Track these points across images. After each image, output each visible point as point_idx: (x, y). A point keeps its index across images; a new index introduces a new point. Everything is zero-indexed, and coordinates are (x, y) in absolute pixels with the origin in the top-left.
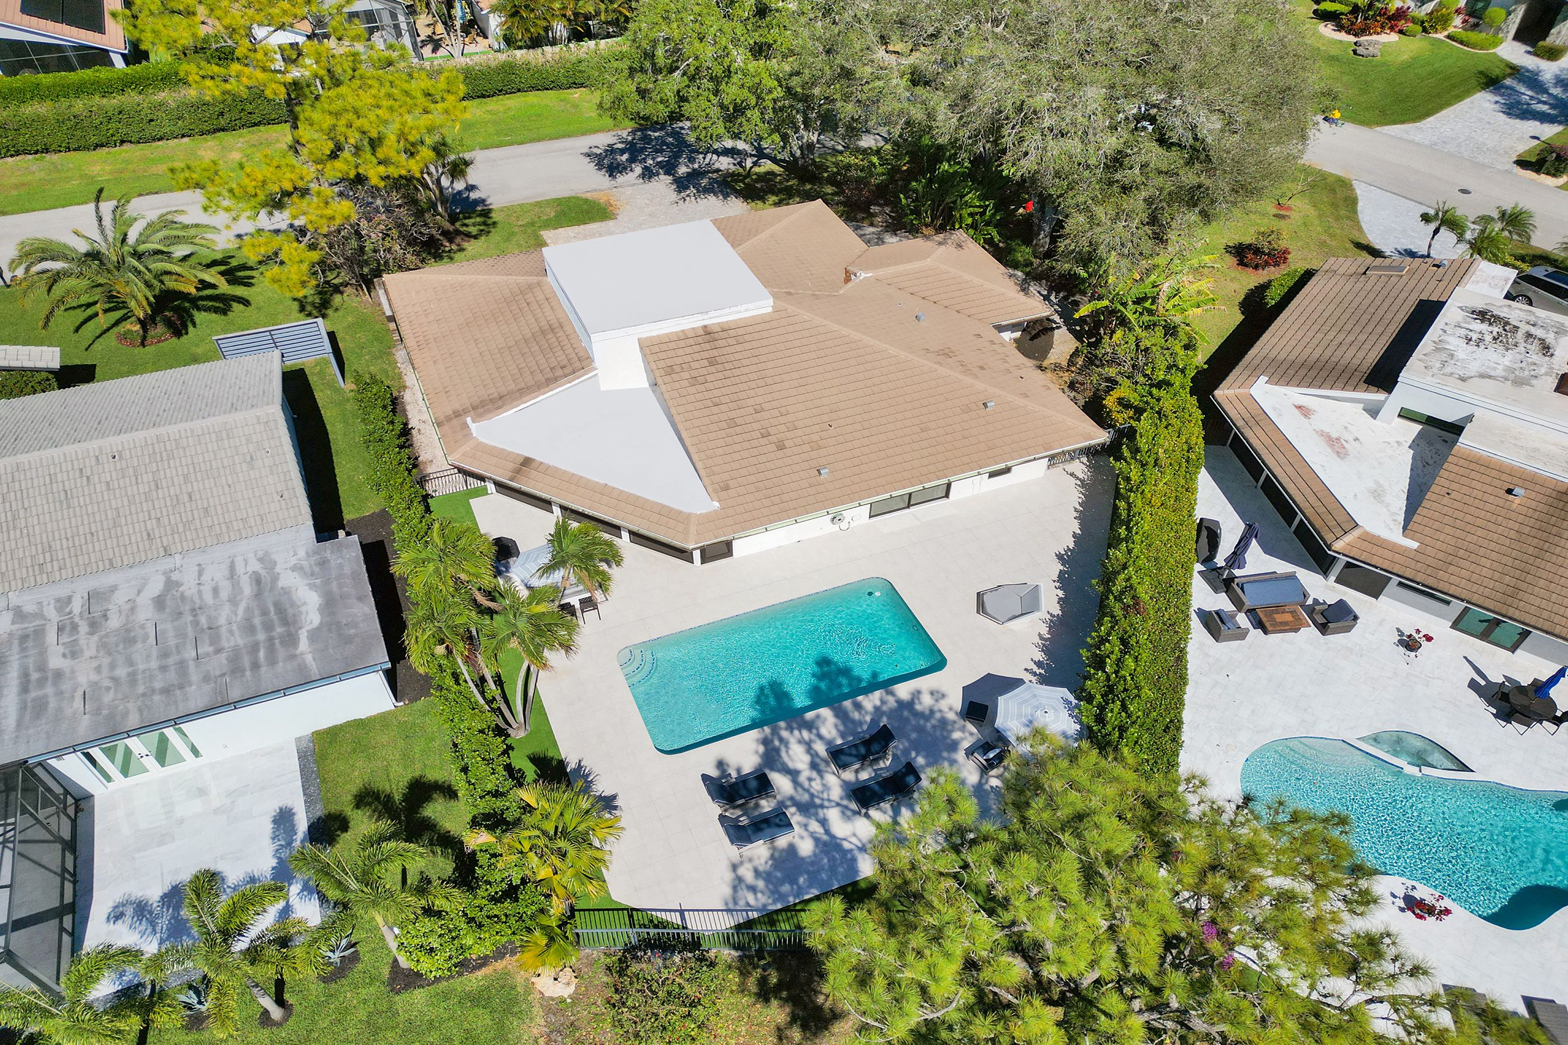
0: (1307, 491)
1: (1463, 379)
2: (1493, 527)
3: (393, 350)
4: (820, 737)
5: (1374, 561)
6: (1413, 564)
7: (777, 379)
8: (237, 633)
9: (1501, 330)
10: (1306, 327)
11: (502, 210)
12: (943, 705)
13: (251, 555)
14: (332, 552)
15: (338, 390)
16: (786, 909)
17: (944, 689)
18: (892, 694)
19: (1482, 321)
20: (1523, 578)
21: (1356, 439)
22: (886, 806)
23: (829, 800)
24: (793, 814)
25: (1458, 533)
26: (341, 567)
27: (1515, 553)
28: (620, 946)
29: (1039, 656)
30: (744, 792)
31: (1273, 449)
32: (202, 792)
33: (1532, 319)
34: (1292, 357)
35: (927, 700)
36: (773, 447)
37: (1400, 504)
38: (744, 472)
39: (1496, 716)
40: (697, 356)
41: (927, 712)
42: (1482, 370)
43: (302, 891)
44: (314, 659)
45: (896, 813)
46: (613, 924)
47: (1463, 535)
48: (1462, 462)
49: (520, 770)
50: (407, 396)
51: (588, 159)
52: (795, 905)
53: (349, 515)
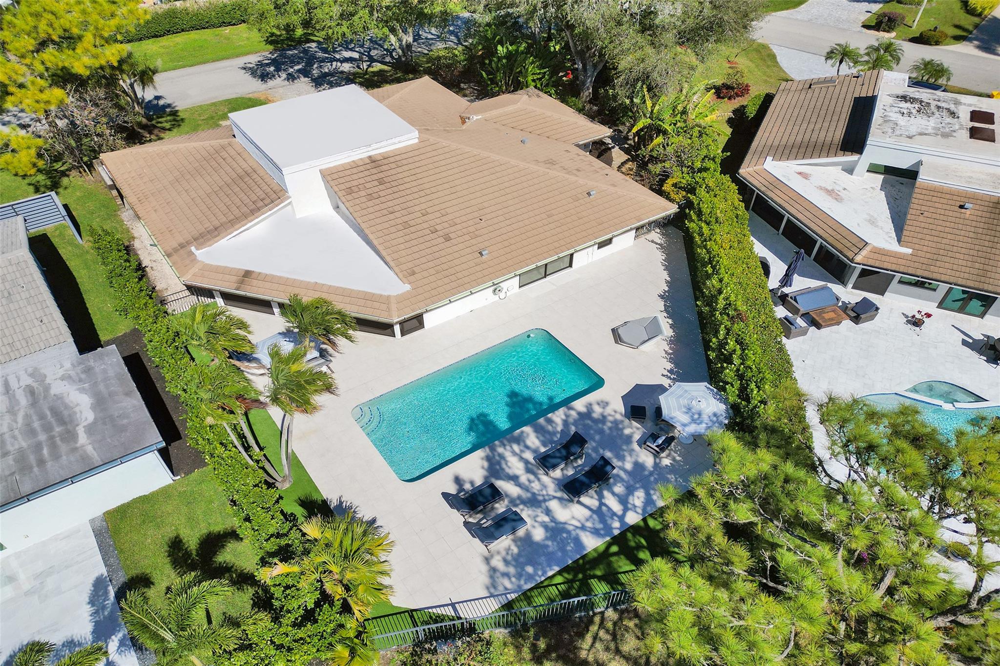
0: (825, 227)
1: (910, 137)
2: (958, 232)
3: (119, 213)
4: (527, 447)
5: (885, 266)
6: (912, 264)
7: (433, 190)
8: (20, 437)
9: (920, 106)
10: (784, 124)
11: (186, 110)
12: (609, 410)
13: (22, 373)
14: (95, 361)
15: (77, 246)
16: (537, 587)
17: (606, 398)
18: (572, 409)
19: (906, 102)
20: (987, 263)
21: (845, 189)
22: (592, 492)
23: (548, 495)
24: (522, 510)
25: (936, 239)
26: (105, 371)
27: (977, 247)
28: (410, 642)
29: (669, 366)
30: (481, 499)
31: (792, 202)
32: (11, 579)
33: (935, 97)
34: (784, 142)
35: (597, 410)
36: (442, 240)
37: (889, 226)
38: (424, 260)
39: (987, 361)
40: (368, 179)
41: (601, 417)
42: (919, 130)
43: (119, 647)
44: (94, 449)
45: (601, 497)
46: (398, 626)
47: (939, 240)
48: (924, 192)
49: (292, 514)
50: (137, 244)
51: (244, 71)
52: (542, 582)
53: (103, 337)
